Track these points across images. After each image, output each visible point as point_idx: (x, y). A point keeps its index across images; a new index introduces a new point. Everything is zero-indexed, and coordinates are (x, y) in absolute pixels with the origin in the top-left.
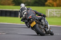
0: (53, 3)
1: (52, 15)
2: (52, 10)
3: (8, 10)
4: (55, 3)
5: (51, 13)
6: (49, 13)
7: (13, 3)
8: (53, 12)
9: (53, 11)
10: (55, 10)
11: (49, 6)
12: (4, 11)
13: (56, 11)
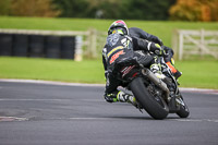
0: (197, 9)
1: (195, 52)
2: (195, 33)
3: (37, 32)
4: (203, 8)
5: (192, 44)
6: (185, 44)
7: (55, 6)
8: (195, 42)
9: (199, 38)
10: (204, 33)
11: (184, 19)
12: (22, 36)
13: (207, 38)
